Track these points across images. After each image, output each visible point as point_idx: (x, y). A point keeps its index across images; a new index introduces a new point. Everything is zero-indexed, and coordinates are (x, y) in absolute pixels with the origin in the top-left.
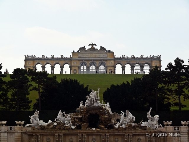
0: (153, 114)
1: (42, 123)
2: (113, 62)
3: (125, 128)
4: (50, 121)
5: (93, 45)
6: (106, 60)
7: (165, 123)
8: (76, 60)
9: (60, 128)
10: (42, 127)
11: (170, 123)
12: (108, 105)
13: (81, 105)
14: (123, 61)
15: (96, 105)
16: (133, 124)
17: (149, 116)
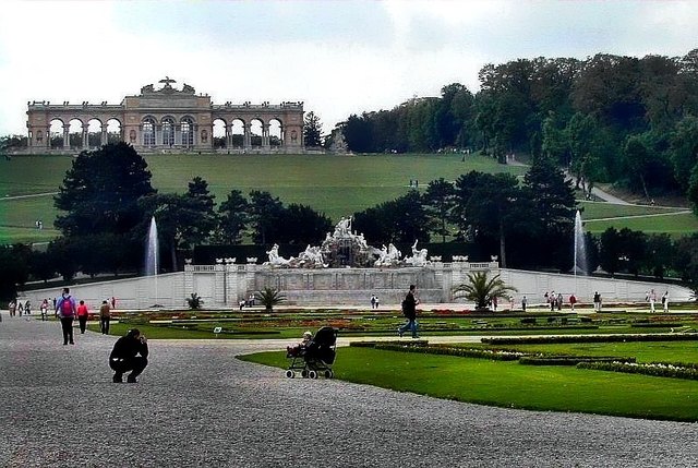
0: (419, 248)
1: (282, 260)
2: (209, 115)
3: (389, 267)
4: (292, 258)
5: (168, 81)
6: (197, 112)
7: (432, 258)
8: (134, 111)
9: (308, 268)
10: (284, 266)
11: (439, 258)
12: (361, 237)
13: (328, 237)
14: (228, 112)
15: (346, 236)
16: (398, 262)
17: (414, 250)
